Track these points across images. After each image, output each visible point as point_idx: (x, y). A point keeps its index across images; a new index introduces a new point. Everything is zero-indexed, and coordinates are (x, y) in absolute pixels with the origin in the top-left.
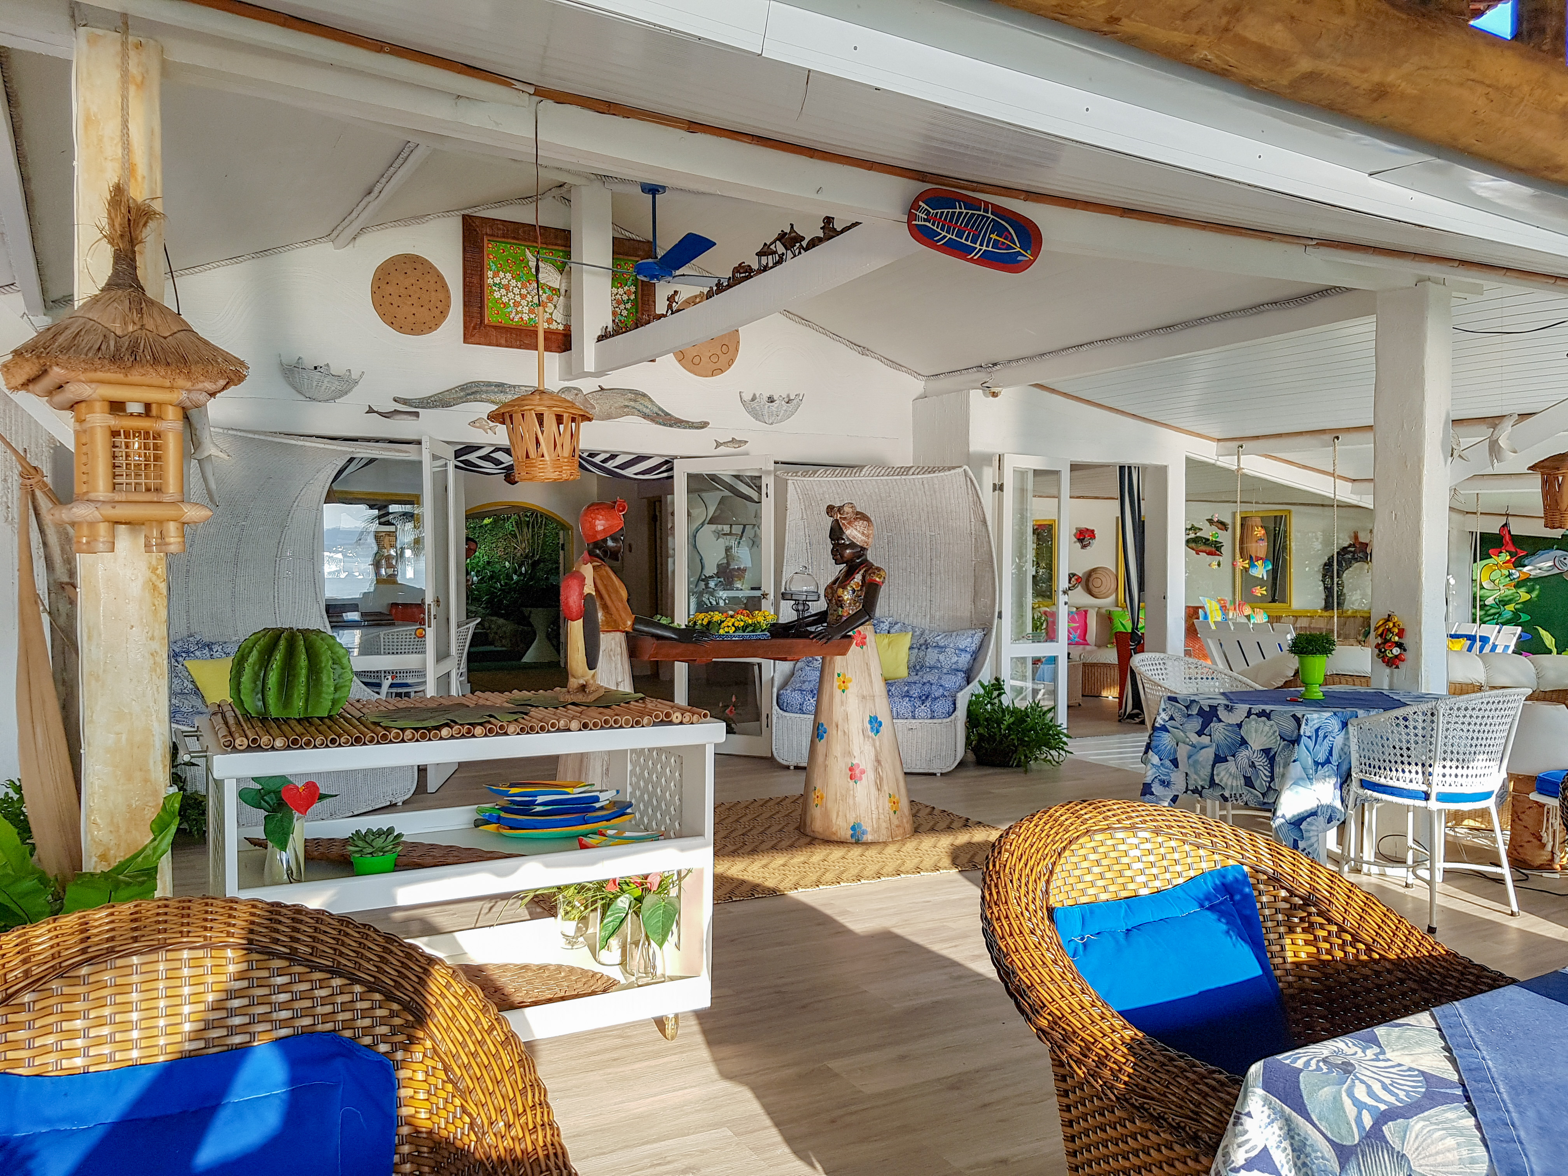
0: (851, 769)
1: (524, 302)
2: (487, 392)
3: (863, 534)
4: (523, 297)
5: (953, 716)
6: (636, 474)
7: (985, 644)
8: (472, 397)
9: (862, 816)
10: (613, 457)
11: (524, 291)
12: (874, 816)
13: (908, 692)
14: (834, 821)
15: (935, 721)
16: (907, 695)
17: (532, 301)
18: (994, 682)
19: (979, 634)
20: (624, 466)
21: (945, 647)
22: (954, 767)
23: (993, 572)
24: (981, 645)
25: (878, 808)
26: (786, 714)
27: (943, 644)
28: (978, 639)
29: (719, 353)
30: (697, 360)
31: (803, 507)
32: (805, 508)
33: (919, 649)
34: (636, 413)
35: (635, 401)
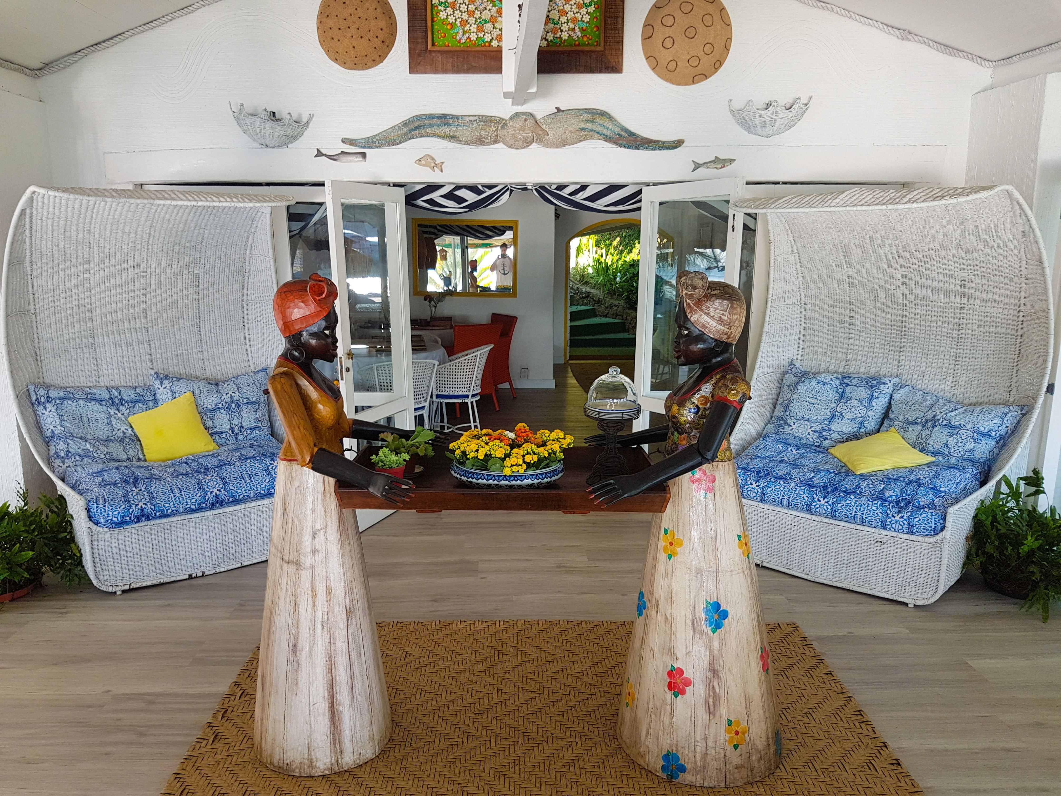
1: (472, 20)
2: (430, 125)
4: (471, 14)
5: (940, 536)
6: (607, 206)
7: (1021, 427)
8: (417, 132)
9: (680, 745)
10: (584, 188)
11: (472, 7)
15: (913, 537)
17: (480, 18)
18: (1031, 474)
19: (1014, 415)
20: (594, 198)
21: (960, 427)
23: (1048, 329)
24: (1016, 427)
25: (706, 738)
27: (957, 423)
28: (1009, 421)
29: (701, 54)
30: (672, 66)
31: (792, 239)
32: (795, 240)
33: (923, 426)
34: (596, 135)
35: (593, 122)
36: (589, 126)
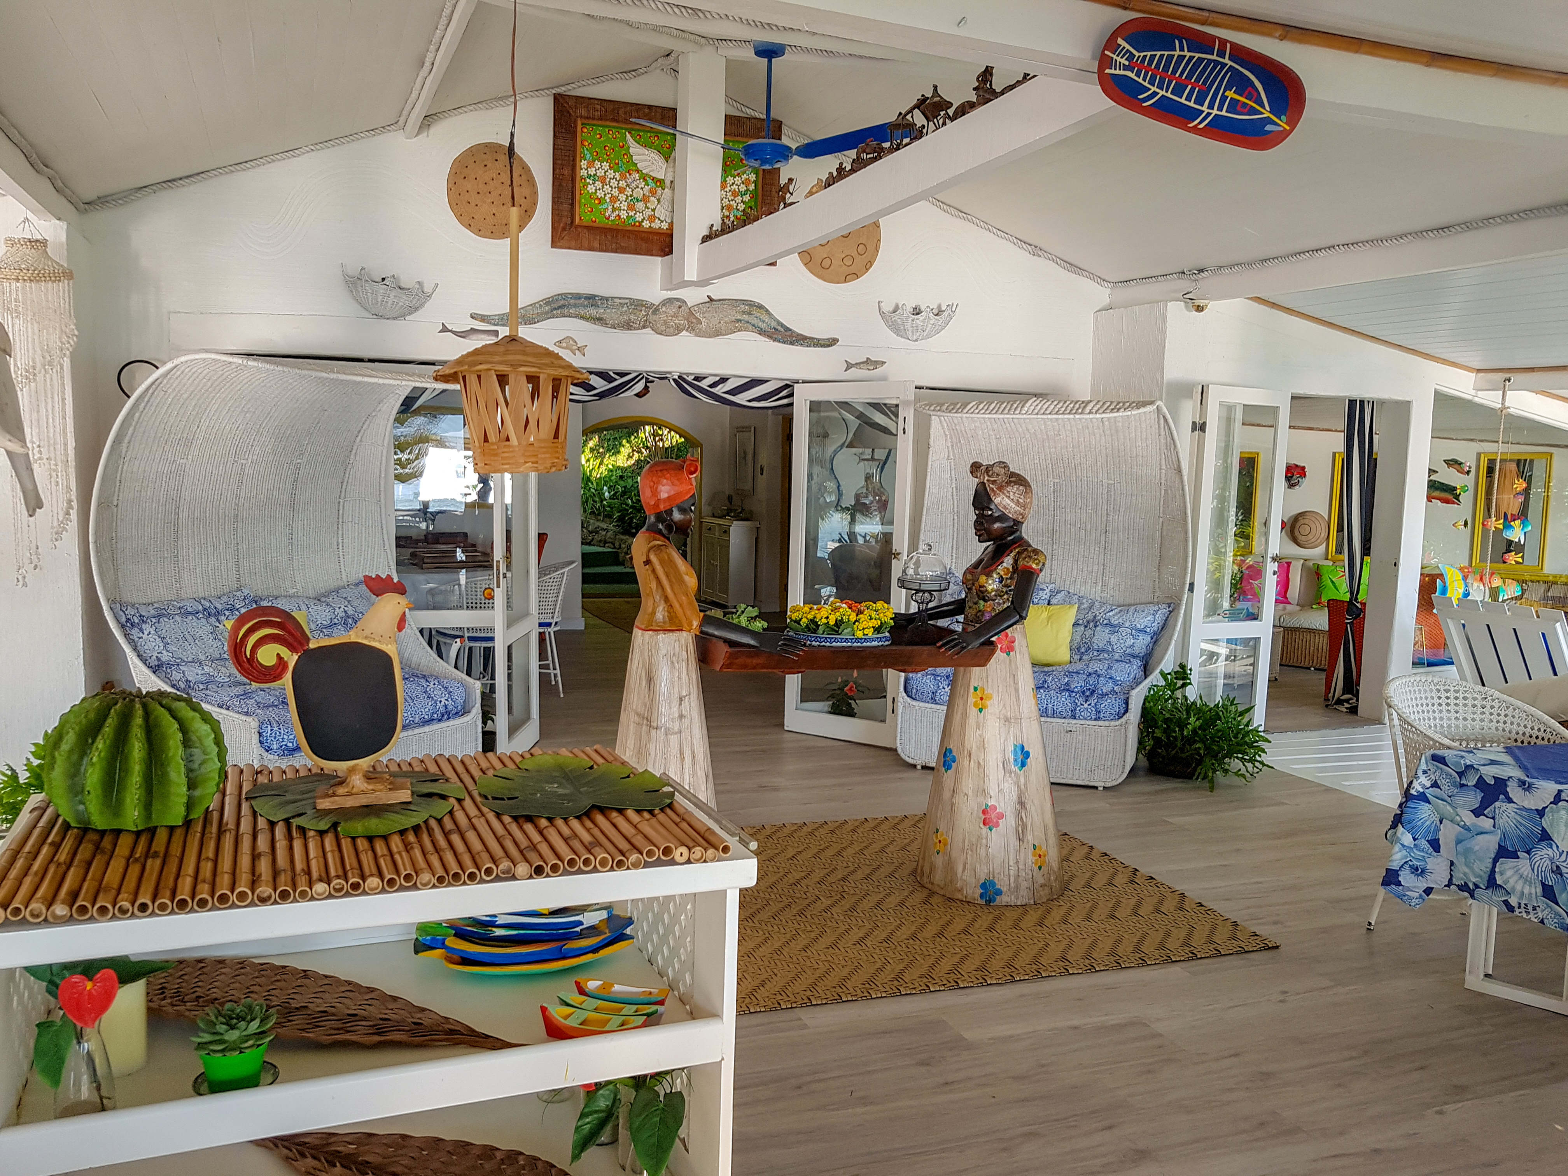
0: (984, 812)
1: (622, 197)
2: (575, 306)
3: (1018, 503)
4: (621, 190)
5: (1123, 720)
6: (749, 401)
7: (1170, 622)
8: (559, 312)
9: (996, 871)
10: (725, 380)
11: (623, 184)
12: (1012, 873)
13: (1067, 684)
14: (959, 875)
15: (1100, 723)
16: (1067, 689)
17: (631, 196)
18: (1178, 669)
19: (1163, 611)
20: (735, 392)
21: (1119, 626)
22: (1120, 781)
23: (1186, 533)
24: (1164, 624)
25: (1017, 862)
26: (914, 703)
27: (1116, 622)
28: (1160, 617)
29: (854, 254)
30: (827, 263)
31: (950, 445)
32: (952, 447)
33: (1086, 627)
34: (751, 328)
35: (749, 314)
36: (746, 317)
